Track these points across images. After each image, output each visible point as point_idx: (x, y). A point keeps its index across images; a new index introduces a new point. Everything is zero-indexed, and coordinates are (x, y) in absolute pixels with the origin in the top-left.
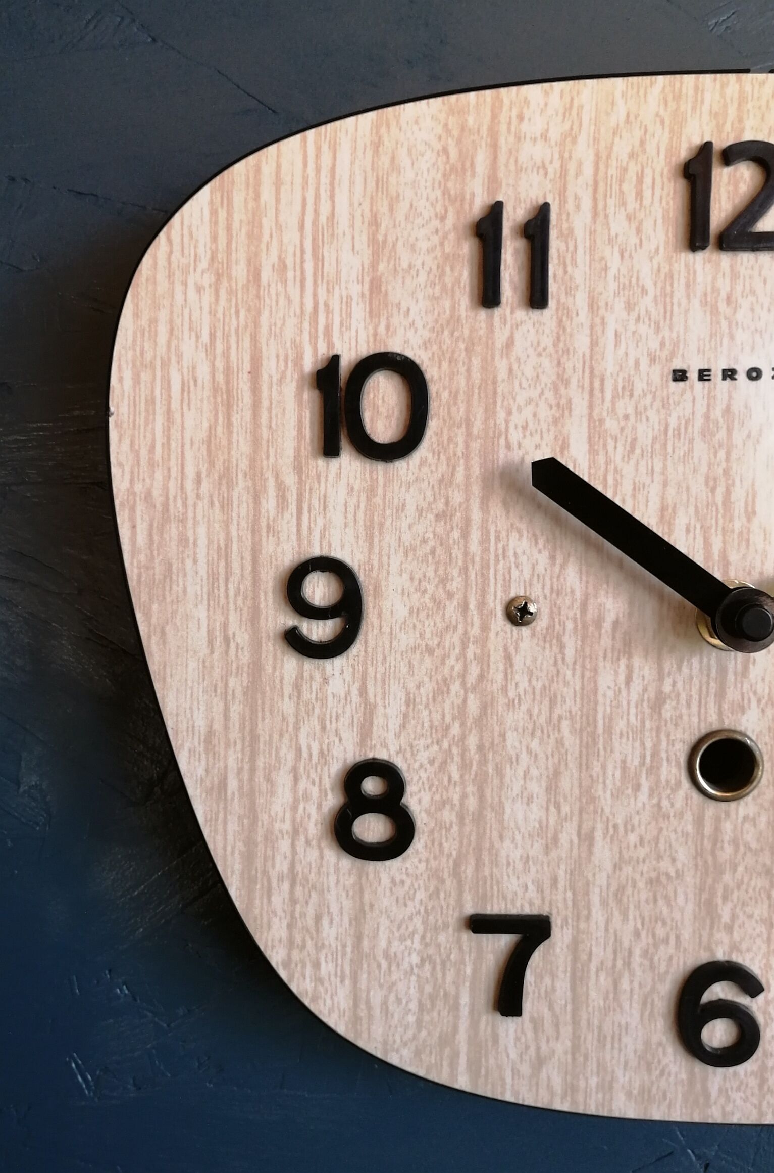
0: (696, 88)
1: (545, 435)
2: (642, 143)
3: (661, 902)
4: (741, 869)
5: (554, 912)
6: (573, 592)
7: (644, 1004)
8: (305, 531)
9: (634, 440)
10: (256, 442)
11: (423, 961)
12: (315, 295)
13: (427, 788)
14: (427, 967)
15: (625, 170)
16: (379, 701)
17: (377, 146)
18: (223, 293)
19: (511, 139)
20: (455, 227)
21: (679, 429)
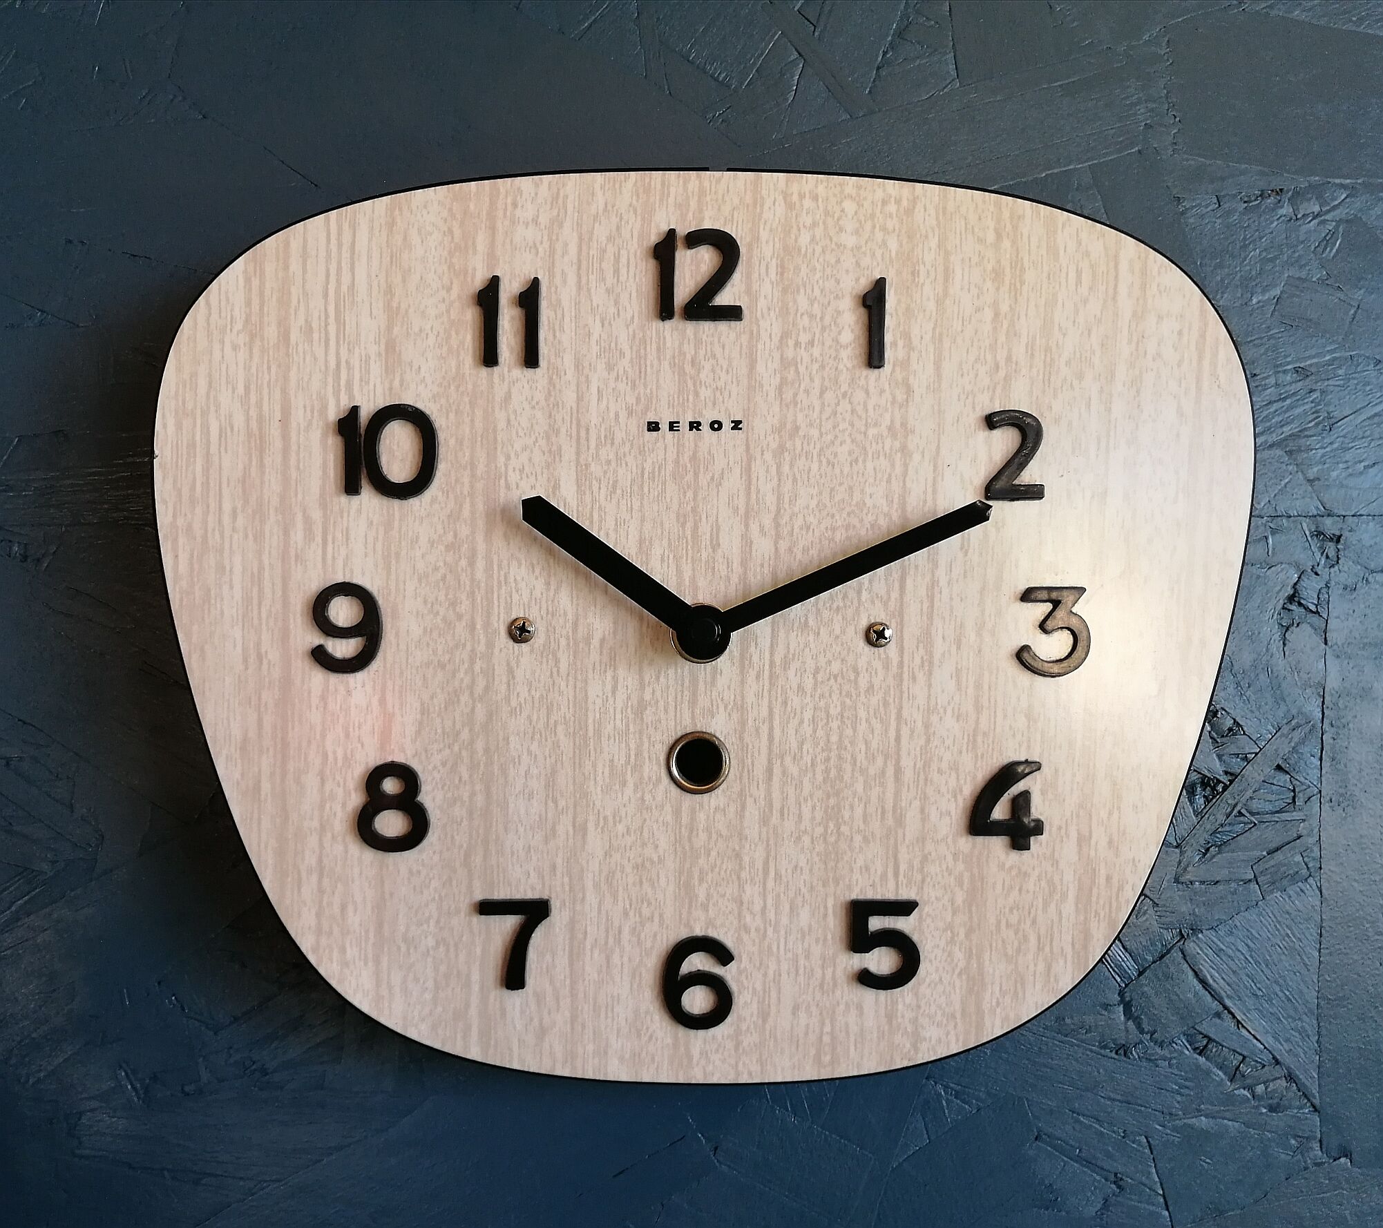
0: (663, 184)
1: (539, 477)
2: (618, 228)
3: (646, 885)
4: (714, 853)
5: (553, 896)
6: (565, 614)
7: (633, 977)
8: (329, 562)
9: (616, 482)
10: (286, 480)
11: (438, 943)
12: (338, 354)
13: (440, 786)
14: (442, 949)
15: (604, 251)
16: (397, 711)
17: (391, 225)
18: (256, 351)
19: (507, 223)
20: (459, 297)
21: (653, 472)
